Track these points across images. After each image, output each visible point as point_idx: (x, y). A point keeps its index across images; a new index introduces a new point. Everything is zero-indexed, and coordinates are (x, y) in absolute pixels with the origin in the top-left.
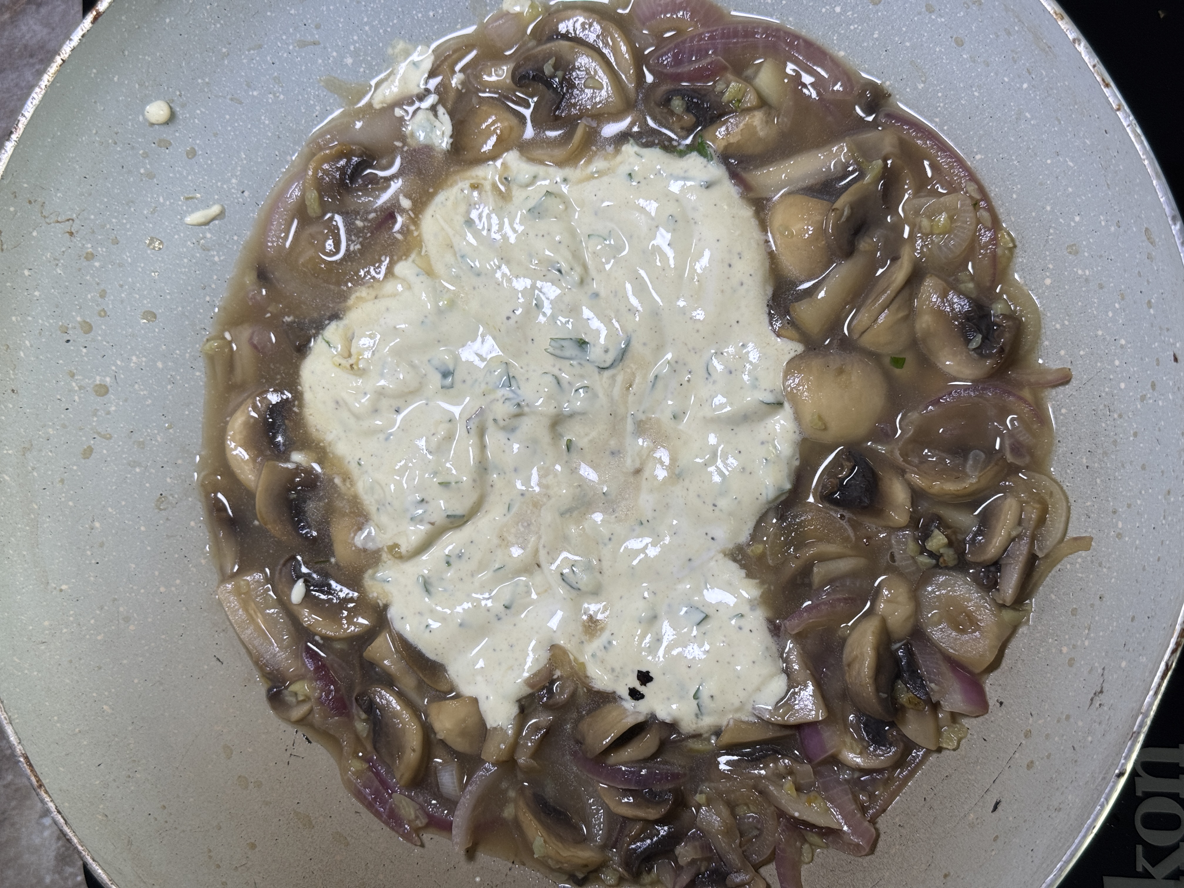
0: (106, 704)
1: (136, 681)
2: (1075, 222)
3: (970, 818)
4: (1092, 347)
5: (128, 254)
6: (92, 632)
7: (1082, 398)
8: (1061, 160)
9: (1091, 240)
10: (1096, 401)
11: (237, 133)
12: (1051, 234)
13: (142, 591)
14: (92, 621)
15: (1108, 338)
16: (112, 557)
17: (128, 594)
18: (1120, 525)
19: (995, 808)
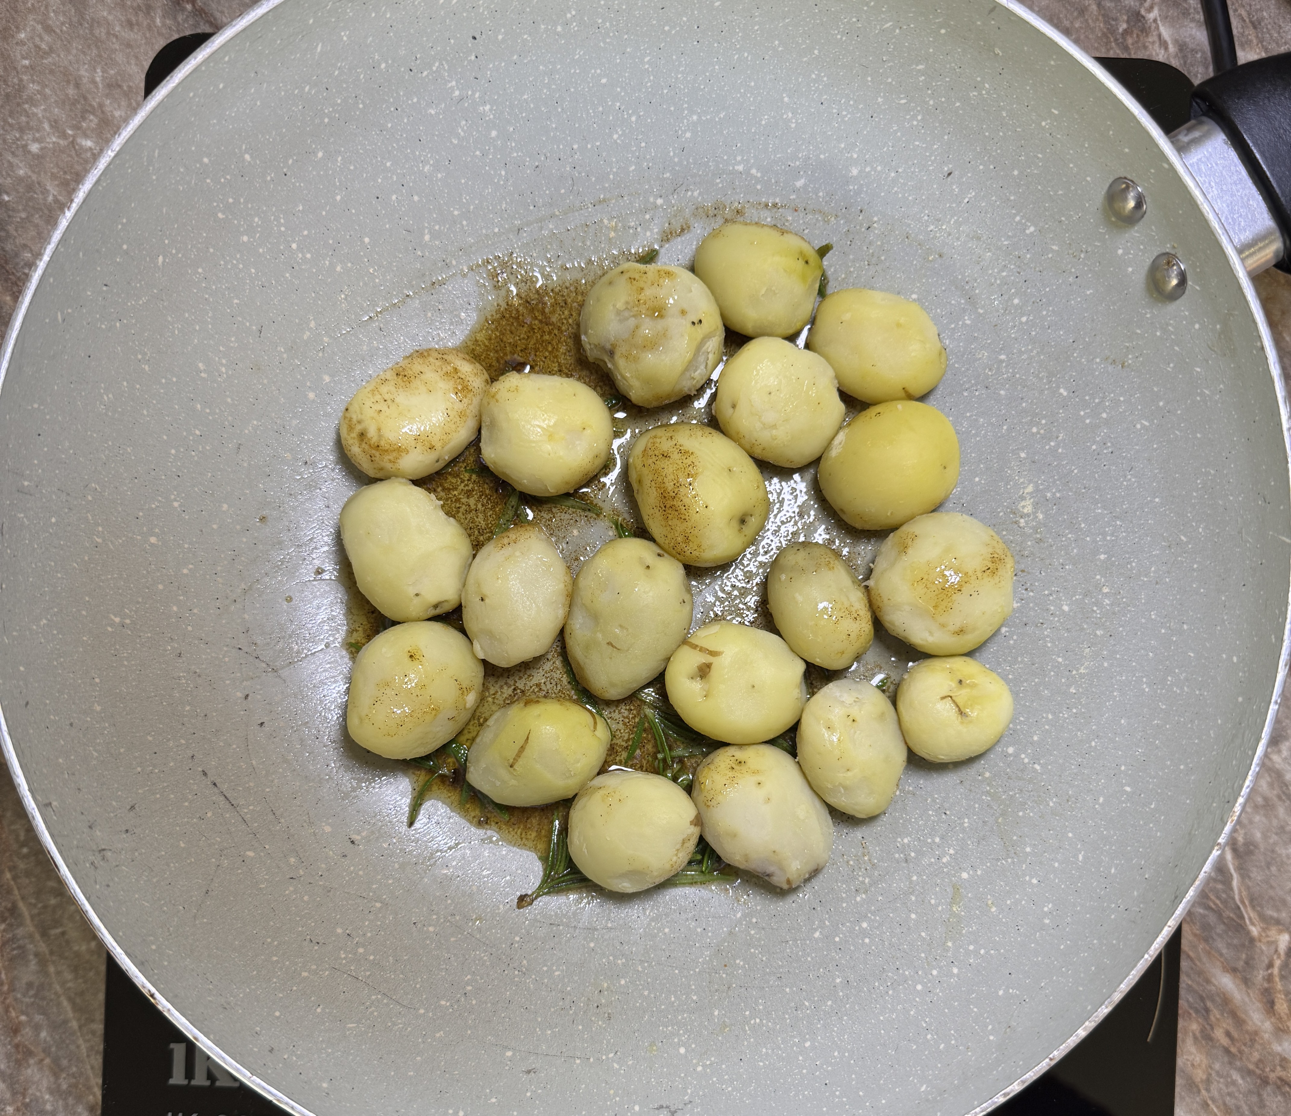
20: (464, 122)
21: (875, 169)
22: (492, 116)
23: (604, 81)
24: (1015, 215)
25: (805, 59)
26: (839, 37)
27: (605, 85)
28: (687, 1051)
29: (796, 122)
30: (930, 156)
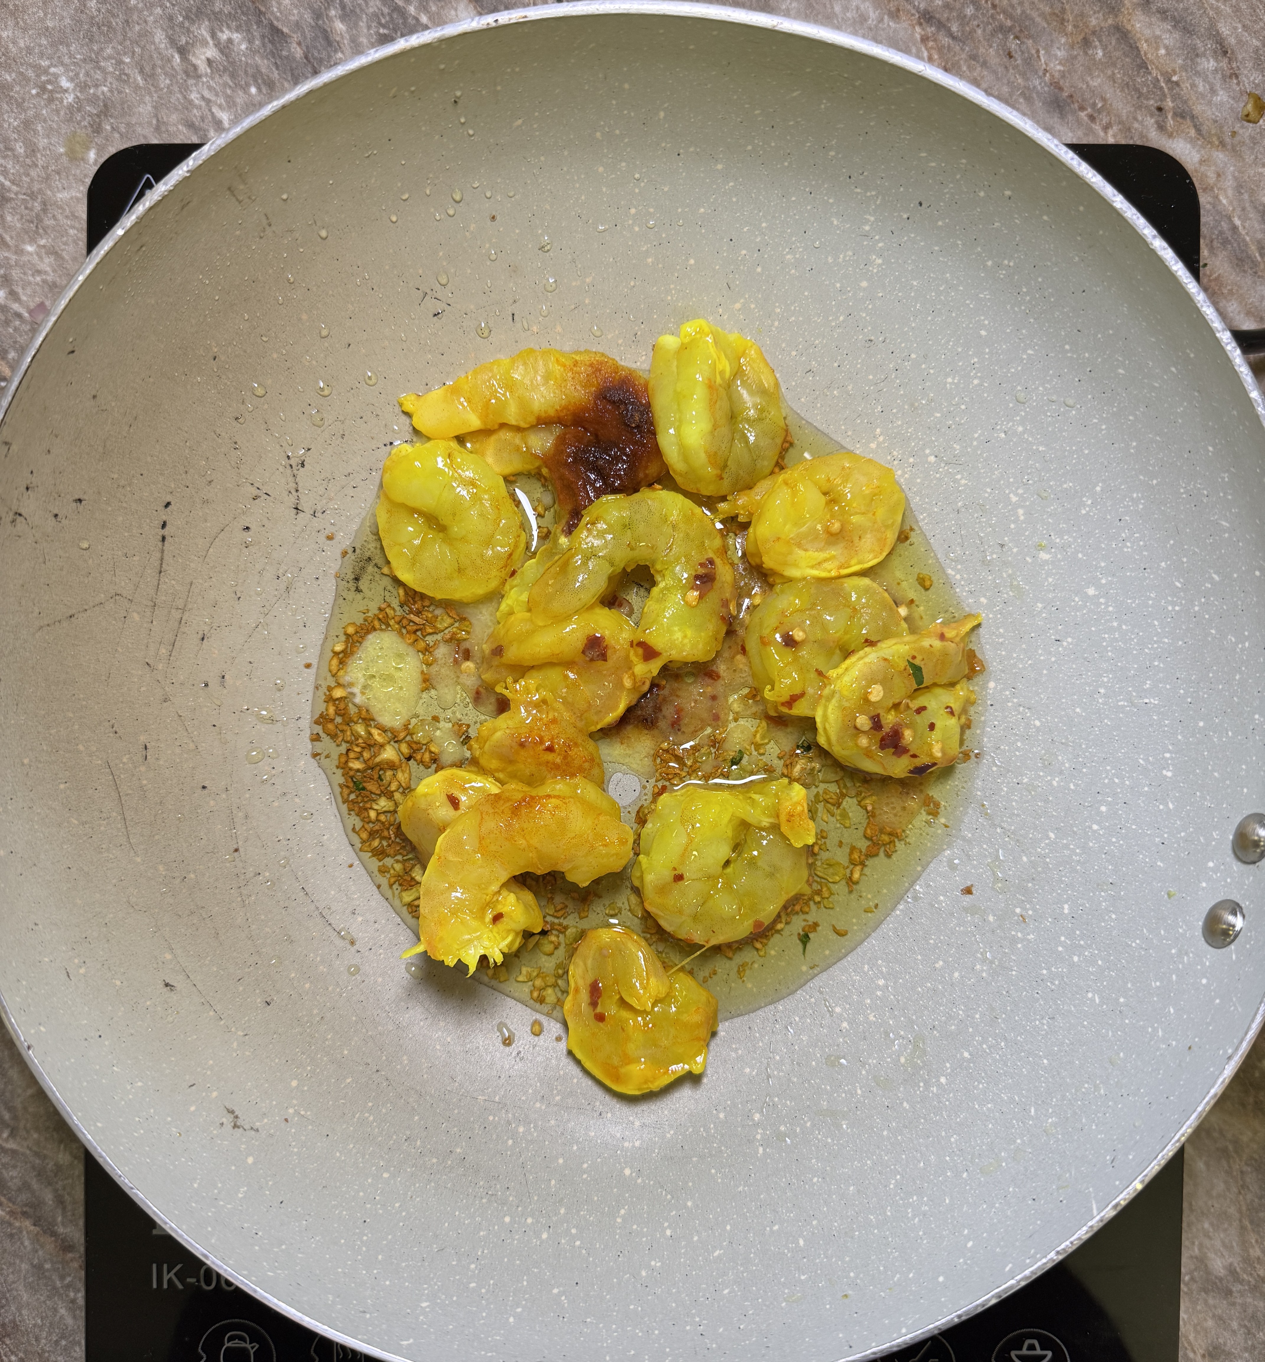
20: (850, 253)
21: (1107, 606)
22: (875, 271)
23: (983, 333)
24: (1169, 751)
25: (1141, 477)
26: (1182, 490)
27: (981, 336)
28: (297, 1087)
29: (1088, 512)
30: (1155, 642)
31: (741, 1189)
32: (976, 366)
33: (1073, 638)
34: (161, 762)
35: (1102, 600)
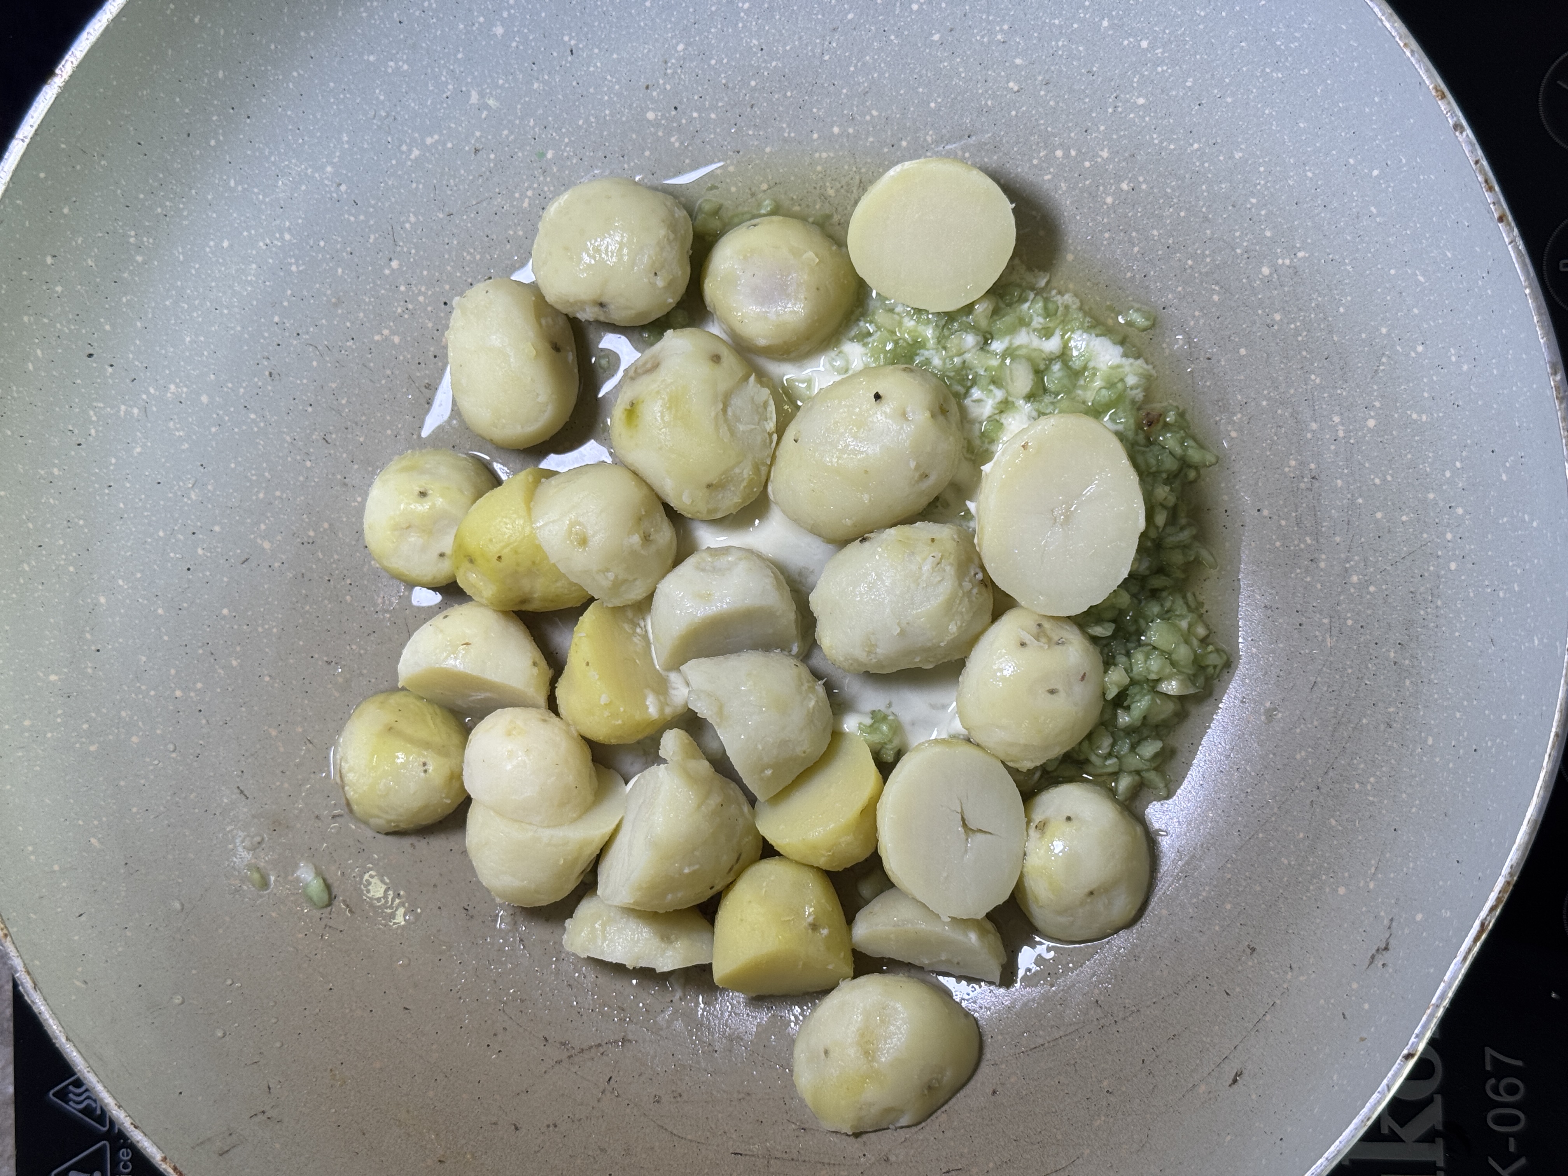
0: (94, 836)
1: (134, 810)
2: (1416, 353)
3: (1201, 1091)
4: (1419, 512)
5: (181, 251)
6: (84, 740)
7: (1398, 575)
8: (1409, 271)
9: (1435, 378)
10: (1416, 580)
11: (342, 107)
12: (1383, 364)
13: (152, 693)
14: (85, 726)
15: (1441, 504)
16: (117, 645)
17: (133, 695)
18: (1430, 741)
19: (1235, 1081)
31: (1349, 268)
32: (268, 241)
33: (564, 35)
34: (966, 1151)
35: (505, 14)
